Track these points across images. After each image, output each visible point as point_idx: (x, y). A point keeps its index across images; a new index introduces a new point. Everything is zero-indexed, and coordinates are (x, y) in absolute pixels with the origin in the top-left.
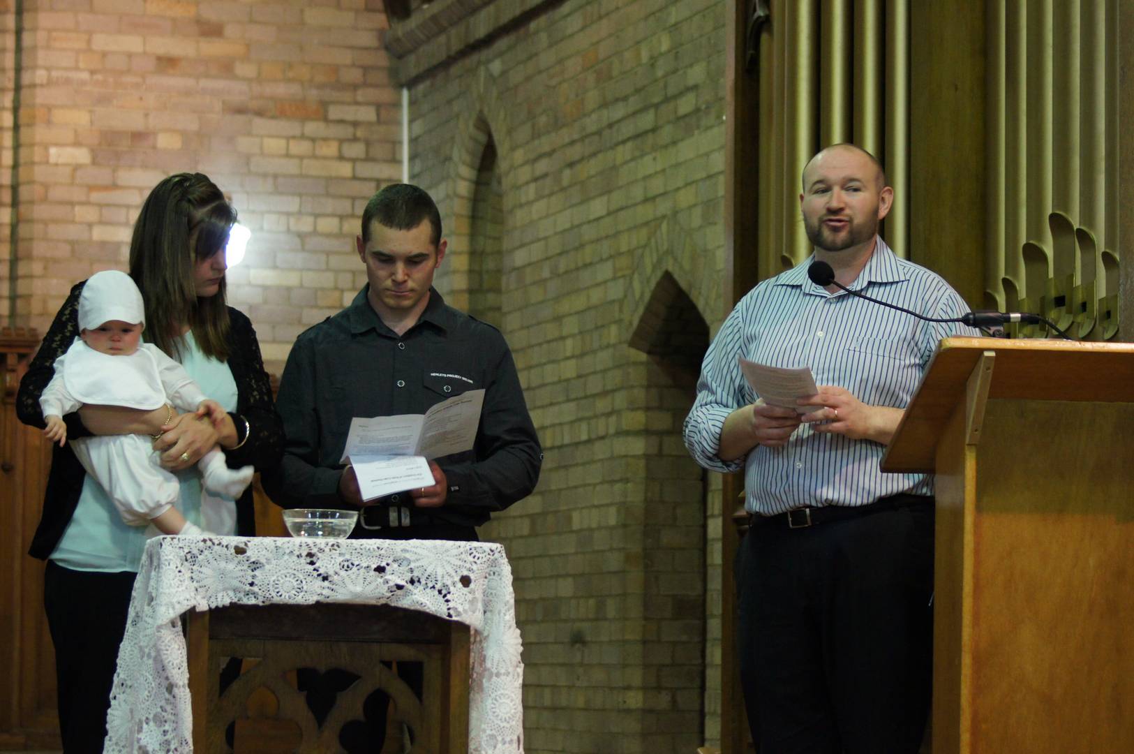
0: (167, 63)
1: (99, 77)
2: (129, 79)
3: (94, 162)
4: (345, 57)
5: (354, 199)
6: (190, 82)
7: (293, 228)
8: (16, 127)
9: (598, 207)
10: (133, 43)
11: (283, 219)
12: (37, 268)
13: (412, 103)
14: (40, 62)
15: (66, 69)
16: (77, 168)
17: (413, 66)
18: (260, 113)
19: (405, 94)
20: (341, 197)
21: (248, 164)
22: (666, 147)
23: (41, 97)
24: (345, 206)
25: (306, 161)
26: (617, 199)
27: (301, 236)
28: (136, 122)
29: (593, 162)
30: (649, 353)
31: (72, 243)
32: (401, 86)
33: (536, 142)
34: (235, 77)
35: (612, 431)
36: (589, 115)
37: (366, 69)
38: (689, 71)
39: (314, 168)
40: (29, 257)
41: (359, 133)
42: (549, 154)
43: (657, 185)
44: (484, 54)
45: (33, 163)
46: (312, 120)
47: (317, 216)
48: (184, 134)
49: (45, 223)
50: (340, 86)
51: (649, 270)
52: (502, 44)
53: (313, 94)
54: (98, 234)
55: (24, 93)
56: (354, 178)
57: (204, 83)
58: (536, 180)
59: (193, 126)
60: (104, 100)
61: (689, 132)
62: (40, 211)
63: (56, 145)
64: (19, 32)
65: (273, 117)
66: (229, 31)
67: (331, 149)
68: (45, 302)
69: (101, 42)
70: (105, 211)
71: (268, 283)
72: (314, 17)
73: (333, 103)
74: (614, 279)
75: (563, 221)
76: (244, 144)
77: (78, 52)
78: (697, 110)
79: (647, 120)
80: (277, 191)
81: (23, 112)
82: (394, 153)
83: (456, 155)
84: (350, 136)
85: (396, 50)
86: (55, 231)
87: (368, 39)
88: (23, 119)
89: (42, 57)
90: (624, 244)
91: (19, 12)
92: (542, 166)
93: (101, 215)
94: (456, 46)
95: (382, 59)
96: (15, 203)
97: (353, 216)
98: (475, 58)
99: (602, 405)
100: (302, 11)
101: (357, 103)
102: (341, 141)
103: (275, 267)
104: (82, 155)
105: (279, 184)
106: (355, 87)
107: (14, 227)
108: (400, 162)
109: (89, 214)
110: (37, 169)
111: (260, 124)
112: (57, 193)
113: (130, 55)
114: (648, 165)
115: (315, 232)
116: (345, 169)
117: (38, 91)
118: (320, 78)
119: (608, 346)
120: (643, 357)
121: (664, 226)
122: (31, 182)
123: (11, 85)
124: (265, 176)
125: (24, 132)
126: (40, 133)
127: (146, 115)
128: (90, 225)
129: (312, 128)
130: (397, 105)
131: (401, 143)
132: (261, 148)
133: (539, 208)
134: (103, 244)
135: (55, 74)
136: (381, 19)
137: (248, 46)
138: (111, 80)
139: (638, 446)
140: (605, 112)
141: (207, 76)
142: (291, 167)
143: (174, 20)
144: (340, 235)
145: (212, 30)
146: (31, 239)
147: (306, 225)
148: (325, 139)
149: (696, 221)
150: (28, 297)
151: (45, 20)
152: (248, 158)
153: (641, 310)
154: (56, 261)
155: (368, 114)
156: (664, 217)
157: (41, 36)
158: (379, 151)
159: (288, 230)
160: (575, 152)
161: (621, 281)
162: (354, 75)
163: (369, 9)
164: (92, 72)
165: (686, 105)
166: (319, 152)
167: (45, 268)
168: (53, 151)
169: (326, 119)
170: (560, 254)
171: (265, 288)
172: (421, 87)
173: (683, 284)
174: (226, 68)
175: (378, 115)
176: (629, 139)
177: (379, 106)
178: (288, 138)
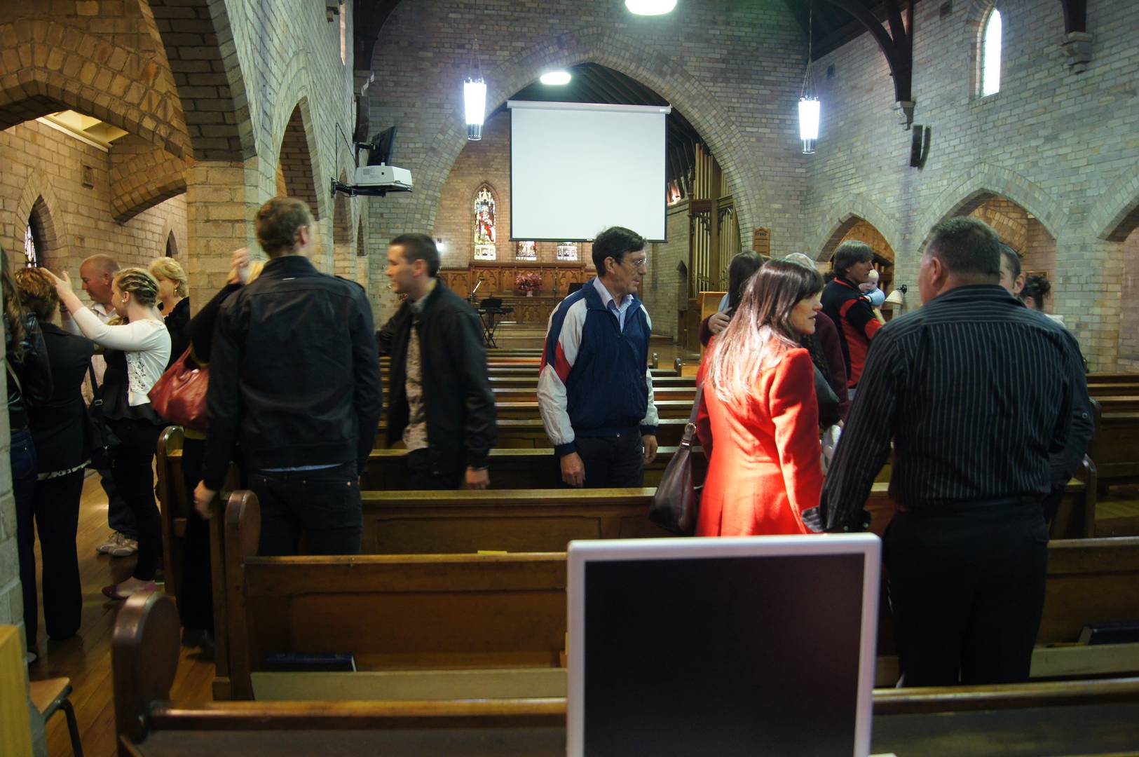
9: (672, 248)
22: (681, 242)
30: (679, 271)
35: (674, 282)
43: (680, 247)
51: (679, 259)
74: (674, 260)
75: (667, 249)
79: (679, 237)
90: (675, 255)
99: (672, 278)
119: (673, 269)
120: (676, 272)
121: (681, 254)
153: (678, 265)
156: (681, 252)
170: (667, 254)
173: (684, 262)
176: (676, 240)
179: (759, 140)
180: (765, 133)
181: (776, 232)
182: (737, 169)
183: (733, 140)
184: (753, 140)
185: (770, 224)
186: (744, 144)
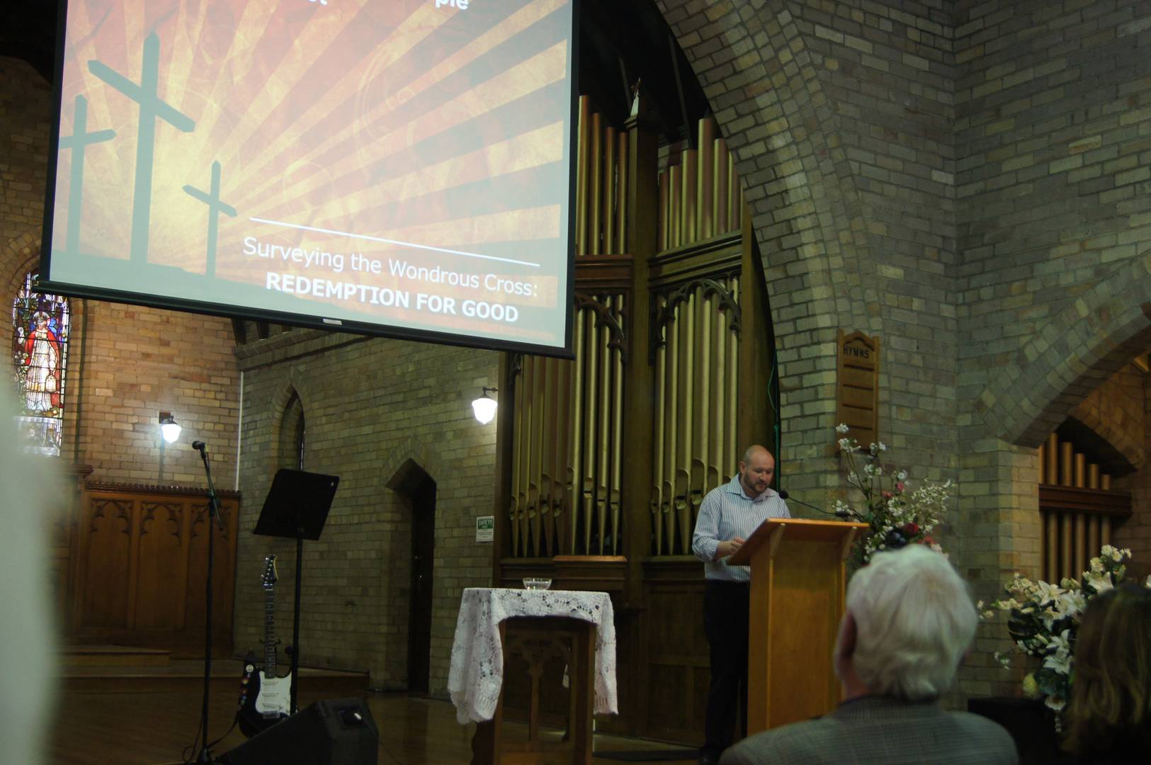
0: (146, 356)
1: (118, 360)
2: (129, 362)
3: (114, 396)
4: (219, 358)
5: (220, 416)
6: (155, 364)
7: (195, 427)
8: (81, 379)
9: (367, 430)
10: (133, 347)
11: (191, 423)
12: (89, 439)
13: (244, 378)
14: (94, 352)
15: (104, 356)
16: (108, 397)
17: (249, 364)
18: (183, 379)
19: (242, 373)
20: (215, 415)
21: (178, 399)
22: (411, 409)
23: (94, 367)
24: (216, 419)
25: (201, 400)
26: (379, 427)
27: (198, 430)
28: (132, 380)
29: (363, 411)
30: (394, 490)
31: (104, 430)
32: (241, 371)
33: (327, 400)
34: (175, 364)
35: (374, 520)
36: (362, 392)
37: (227, 363)
38: (426, 380)
39: (204, 402)
40: (85, 435)
41: (223, 389)
42: (336, 406)
43: (405, 424)
44: (294, 362)
45: (89, 395)
46: (206, 382)
47: (205, 422)
48: (152, 386)
49: (93, 420)
50: (215, 369)
51: (399, 457)
52: (308, 359)
53: (205, 372)
54: (115, 426)
55: (85, 365)
56: (220, 407)
57: (161, 365)
58: (326, 416)
59: (155, 382)
60: (119, 370)
61: (425, 404)
62: (91, 415)
63: (98, 388)
64: (84, 339)
65: (188, 381)
66: (172, 344)
67: (212, 395)
68: (91, 453)
69: (119, 346)
70: (118, 417)
71: (185, 449)
72: (207, 340)
73: (213, 376)
74: (377, 459)
75: (346, 433)
76: (177, 391)
77: (110, 349)
78: (431, 396)
79: (400, 397)
80: (189, 411)
81: (85, 374)
82: (236, 399)
83: (274, 401)
84: (219, 390)
85: (240, 356)
86: (97, 424)
87: (228, 351)
88: (85, 375)
89: (94, 351)
90: (383, 445)
91: (85, 331)
92: (331, 411)
93: (116, 418)
94: (277, 358)
95: (233, 359)
96: (79, 411)
97: (219, 423)
98: (288, 363)
99: (366, 509)
100: (202, 338)
101: (223, 377)
102: (216, 392)
103: (187, 443)
104: (109, 393)
105: (189, 408)
106: (222, 370)
107: (78, 421)
108: (239, 401)
109: (112, 417)
110: (90, 397)
111: (182, 381)
112: (97, 408)
113: (131, 352)
114: (399, 415)
115: (204, 429)
116: (217, 404)
117: (92, 365)
118: (208, 366)
119: (372, 486)
120: (391, 491)
121: (409, 440)
122: (88, 403)
123: (79, 361)
124: (184, 404)
125: (85, 382)
126: (93, 382)
127: (137, 377)
128: (112, 422)
129: (205, 386)
130: (239, 378)
131: (240, 394)
132: (184, 393)
133: (328, 428)
134: (117, 430)
135: (99, 358)
136: (233, 343)
137: (180, 350)
138: (123, 362)
139: (388, 527)
140: (372, 392)
141: (163, 362)
142: (195, 401)
143: (150, 338)
144: (214, 431)
145: (166, 344)
146: (87, 427)
147: (200, 426)
148: (210, 391)
149: (430, 439)
150: (84, 451)
151: (96, 334)
152: (178, 397)
153: (394, 473)
154: (97, 437)
155: (227, 381)
156: (408, 437)
157: (94, 341)
158: (231, 397)
159: (193, 428)
160: (353, 406)
161: (381, 461)
162: (222, 365)
163: (229, 339)
164: (115, 358)
165: (424, 393)
166: (207, 396)
167: (92, 439)
168: (97, 390)
169: (210, 383)
170: (342, 447)
171: (183, 451)
172: (252, 372)
173: (420, 464)
174: (170, 359)
175: (231, 382)
176: (386, 404)
177: (231, 379)
178: (194, 390)
179: (845, 69)
180: (860, 54)
181: (893, 350)
182: (795, 142)
183: (785, 56)
184: (833, 65)
185: (876, 323)
186: (810, 73)
